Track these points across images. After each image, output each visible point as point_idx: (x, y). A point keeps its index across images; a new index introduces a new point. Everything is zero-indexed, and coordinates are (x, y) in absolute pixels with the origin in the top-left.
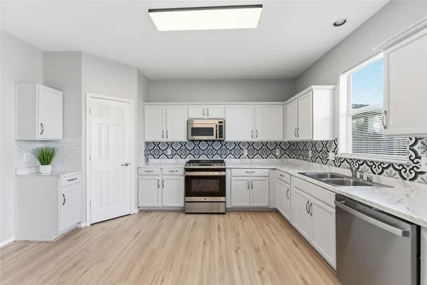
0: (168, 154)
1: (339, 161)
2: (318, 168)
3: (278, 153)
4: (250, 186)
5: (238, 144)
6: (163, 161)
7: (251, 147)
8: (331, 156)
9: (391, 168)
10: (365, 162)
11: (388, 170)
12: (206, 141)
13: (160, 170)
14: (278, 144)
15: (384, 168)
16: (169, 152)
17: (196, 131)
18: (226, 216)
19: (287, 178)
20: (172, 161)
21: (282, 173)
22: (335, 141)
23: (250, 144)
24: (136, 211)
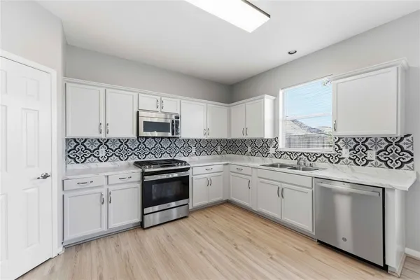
0: (101, 155)
1: (280, 154)
2: (269, 161)
3: (219, 150)
4: (209, 183)
5: (187, 141)
6: (93, 166)
7: (198, 145)
8: (272, 150)
9: (323, 157)
10: (302, 153)
11: (320, 158)
12: (154, 138)
13: (105, 179)
14: (219, 141)
15: (317, 157)
16: (102, 152)
17: (149, 126)
18: (190, 218)
19: (245, 170)
20: (108, 164)
21: (239, 167)
22: (276, 139)
23: (198, 142)
24: (60, 250)
